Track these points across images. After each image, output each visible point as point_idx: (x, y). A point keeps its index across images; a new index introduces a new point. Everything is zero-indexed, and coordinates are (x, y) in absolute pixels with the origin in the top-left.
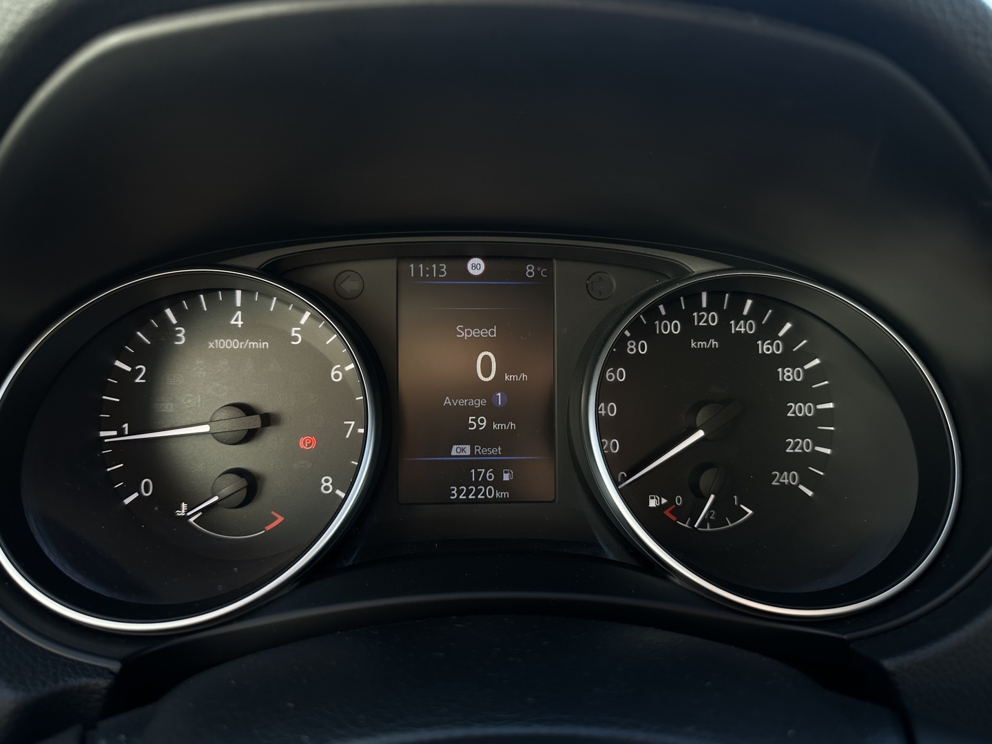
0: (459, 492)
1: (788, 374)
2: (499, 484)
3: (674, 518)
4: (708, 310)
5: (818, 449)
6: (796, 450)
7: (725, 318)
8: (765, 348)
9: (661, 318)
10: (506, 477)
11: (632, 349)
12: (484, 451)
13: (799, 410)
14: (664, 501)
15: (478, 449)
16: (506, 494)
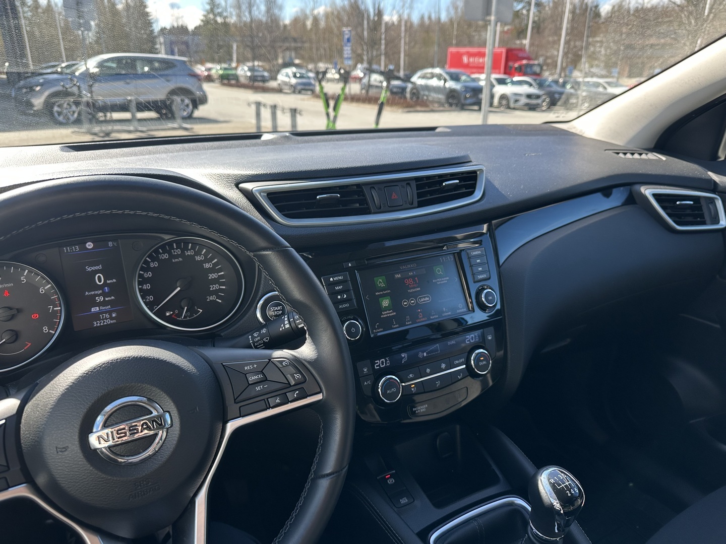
0: (97, 323)
1: (207, 266)
2: (111, 318)
3: (176, 317)
4: (176, 249)
5: (221, 287)
6: (214, 289)
7: (183, 252)
8: (198, 258)
9: (161, 254)
10: (114, 315)
11: (152, 265)
12: (104, 308)
13: (212, 276)
14: (171, 313)
15: (101, 308)
16: (115, 321)
